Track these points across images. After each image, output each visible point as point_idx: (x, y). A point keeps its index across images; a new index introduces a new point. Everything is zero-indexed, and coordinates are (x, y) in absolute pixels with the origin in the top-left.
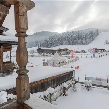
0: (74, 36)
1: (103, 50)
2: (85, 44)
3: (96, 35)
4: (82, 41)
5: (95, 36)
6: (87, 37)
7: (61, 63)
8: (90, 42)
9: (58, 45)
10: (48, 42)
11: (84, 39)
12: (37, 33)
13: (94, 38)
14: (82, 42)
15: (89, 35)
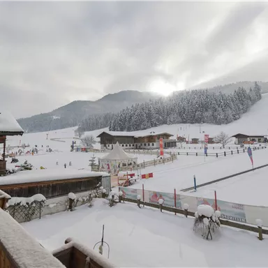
0: (195, 102)
1: (257, 139)
2: (223, 123)
3: (252, 98)
4: (216, 114)
5: (250, 103)
6: (227, 105)
7: (124, 165)
8: (237, 116)
9: (156, 125)
10: (131, 117)
11: (220, 109)
12: (109, 95)
13: (247, 108)
14: (215, 118)
15: (232, 100)
